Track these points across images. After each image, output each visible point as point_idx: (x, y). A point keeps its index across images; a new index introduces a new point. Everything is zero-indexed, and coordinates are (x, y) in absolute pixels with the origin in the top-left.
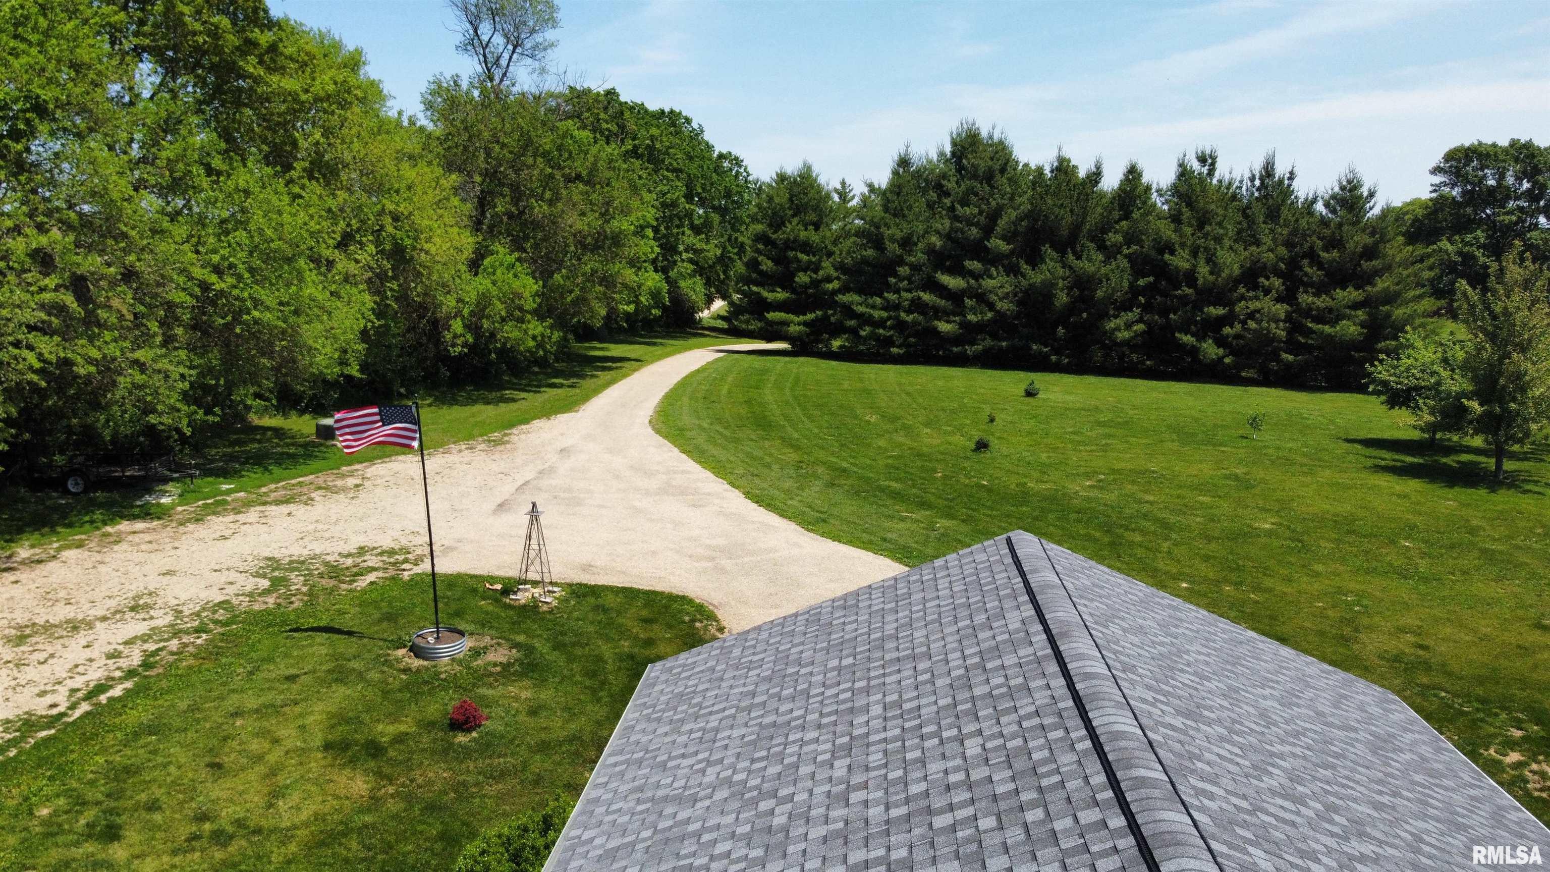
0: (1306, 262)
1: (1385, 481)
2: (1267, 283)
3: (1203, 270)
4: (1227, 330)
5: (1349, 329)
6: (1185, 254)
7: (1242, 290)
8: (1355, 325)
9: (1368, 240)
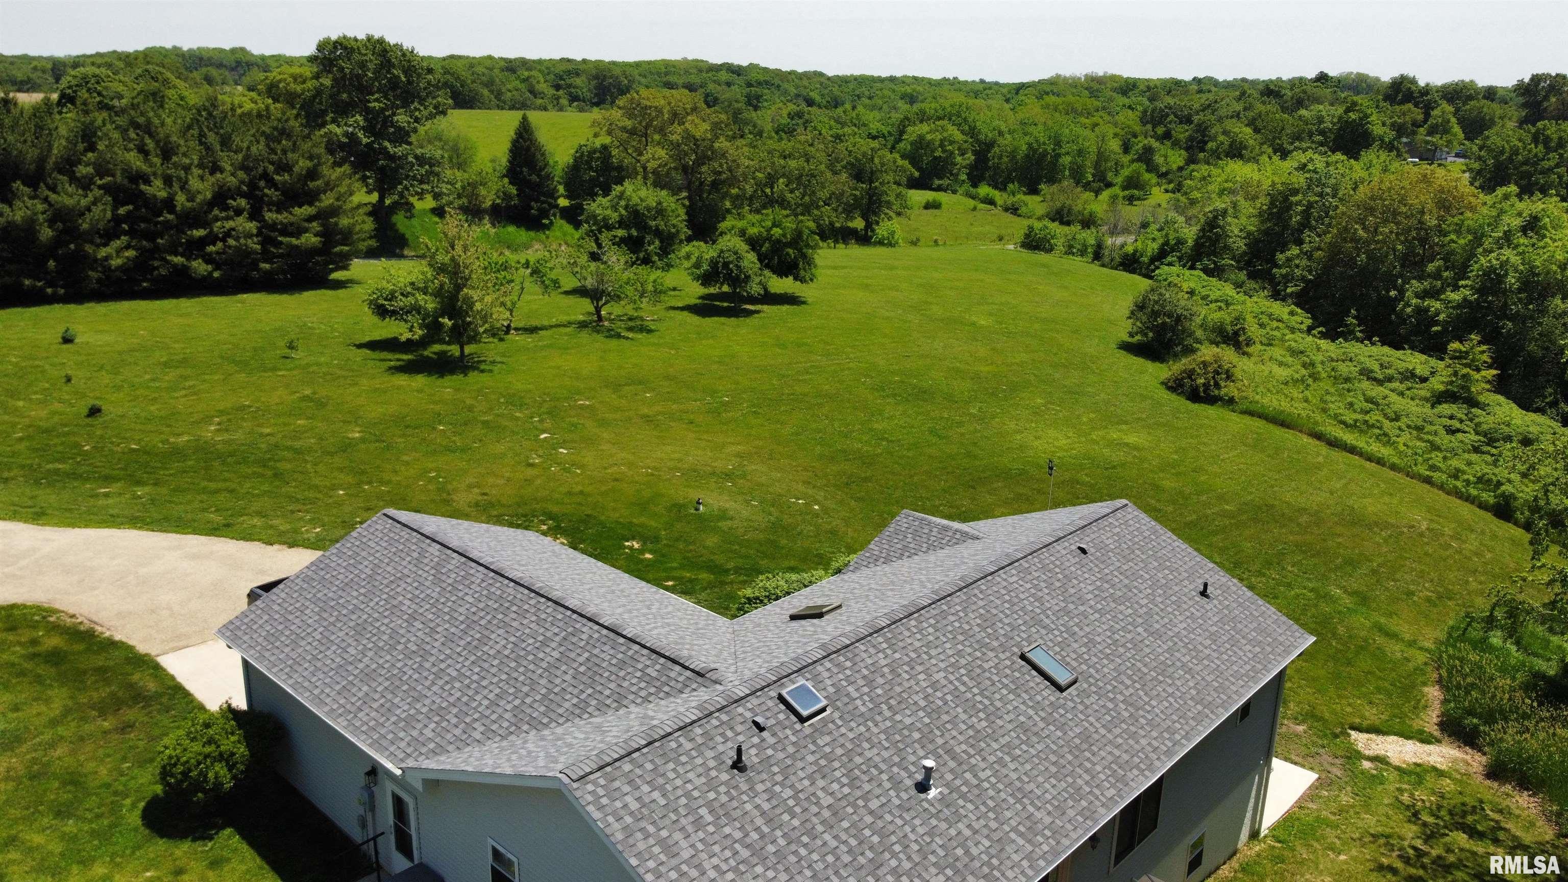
0: (262, 183)
1: (402, 380)
2: (234, 203)
3: (181, 199)
4: (211, 248)
5: (310, 239)
6: (158, 183)
7: (216, 212)
8: (315, 235)
9: (309, 164)
